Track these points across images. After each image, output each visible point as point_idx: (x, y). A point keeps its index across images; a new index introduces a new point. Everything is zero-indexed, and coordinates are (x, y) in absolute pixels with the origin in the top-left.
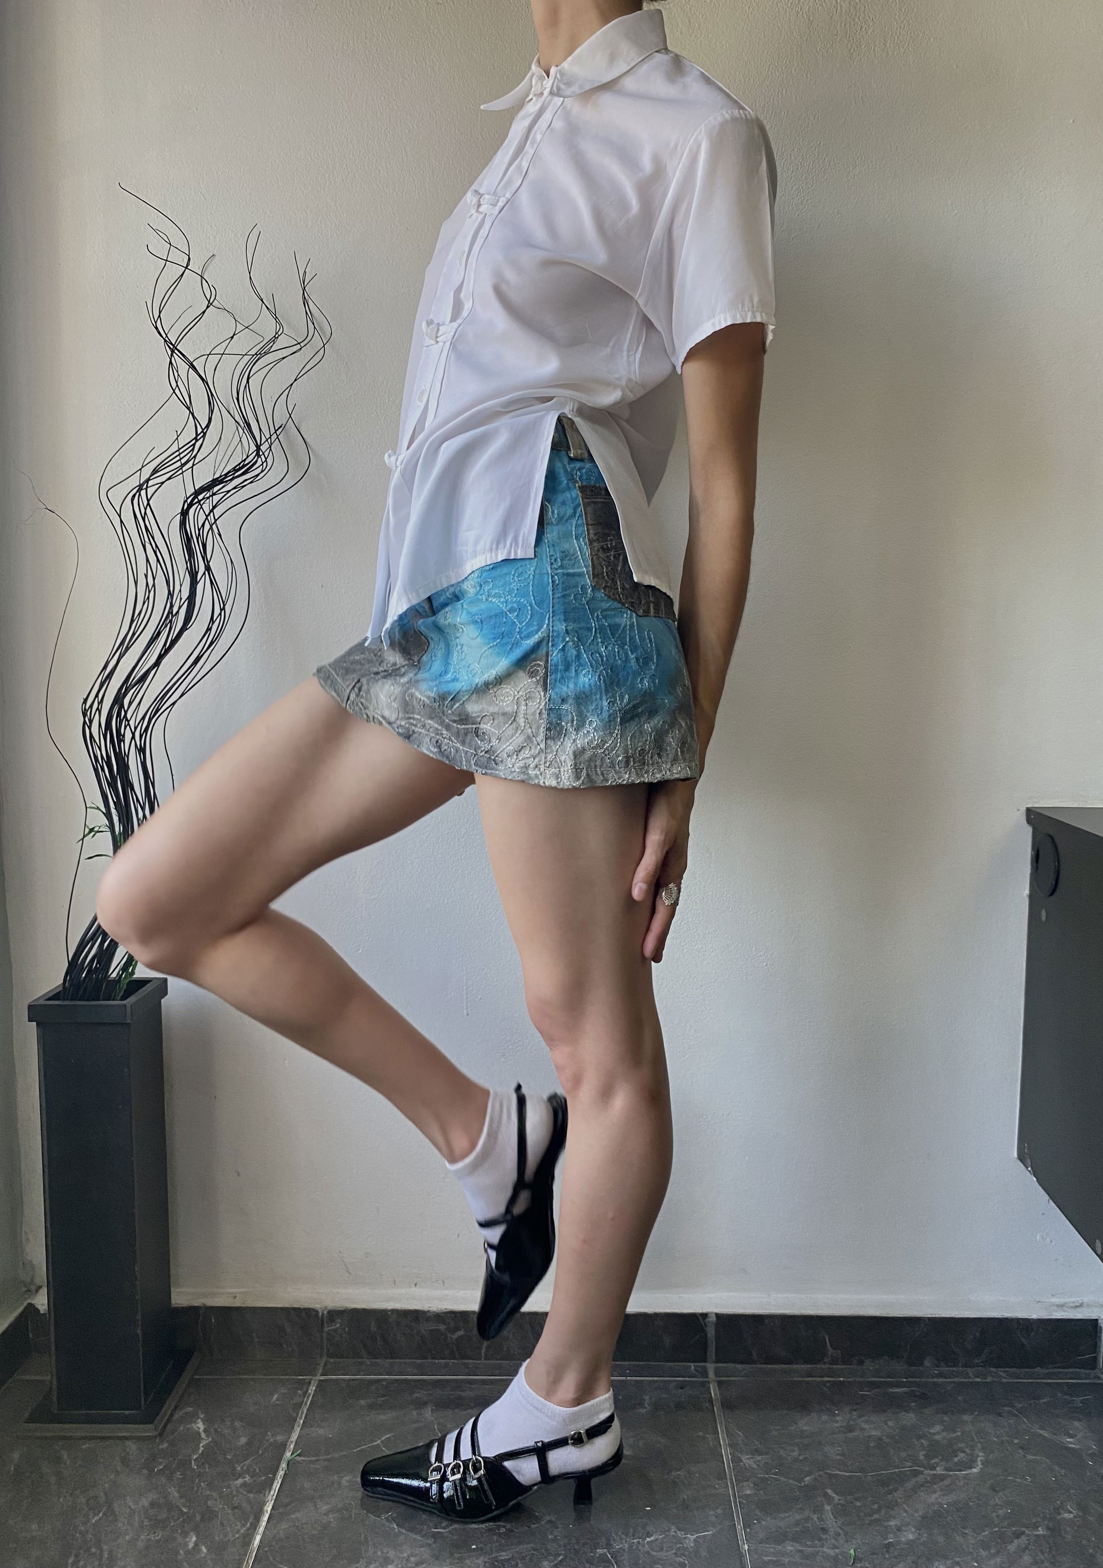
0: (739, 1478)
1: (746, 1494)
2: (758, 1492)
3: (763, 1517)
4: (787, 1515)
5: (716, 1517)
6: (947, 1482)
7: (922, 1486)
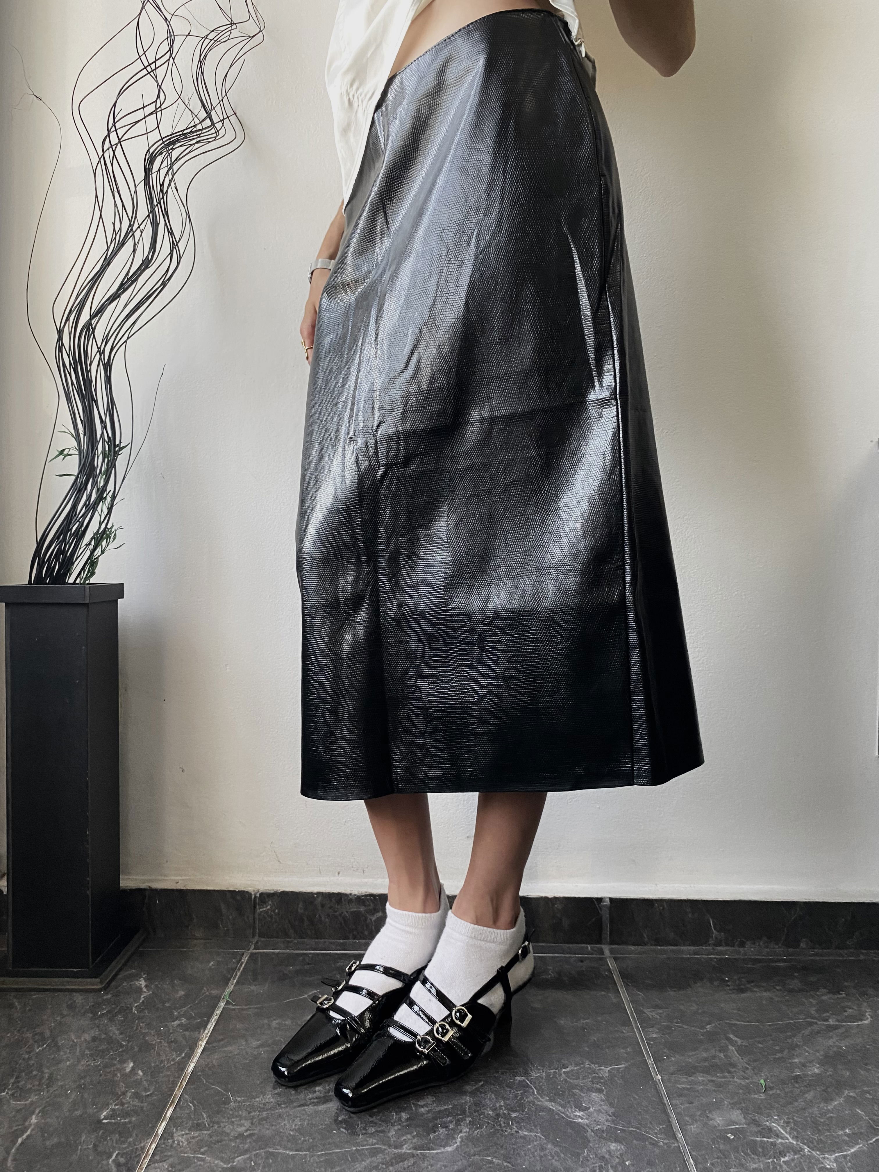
0: (644, 1025)
1: (652, 1038)
2: (664, 1036)
3: (672, 1055)
4: (693, 1053)
5: (626, 1053)
6: (840, 1031)
7: (819, 1032)
